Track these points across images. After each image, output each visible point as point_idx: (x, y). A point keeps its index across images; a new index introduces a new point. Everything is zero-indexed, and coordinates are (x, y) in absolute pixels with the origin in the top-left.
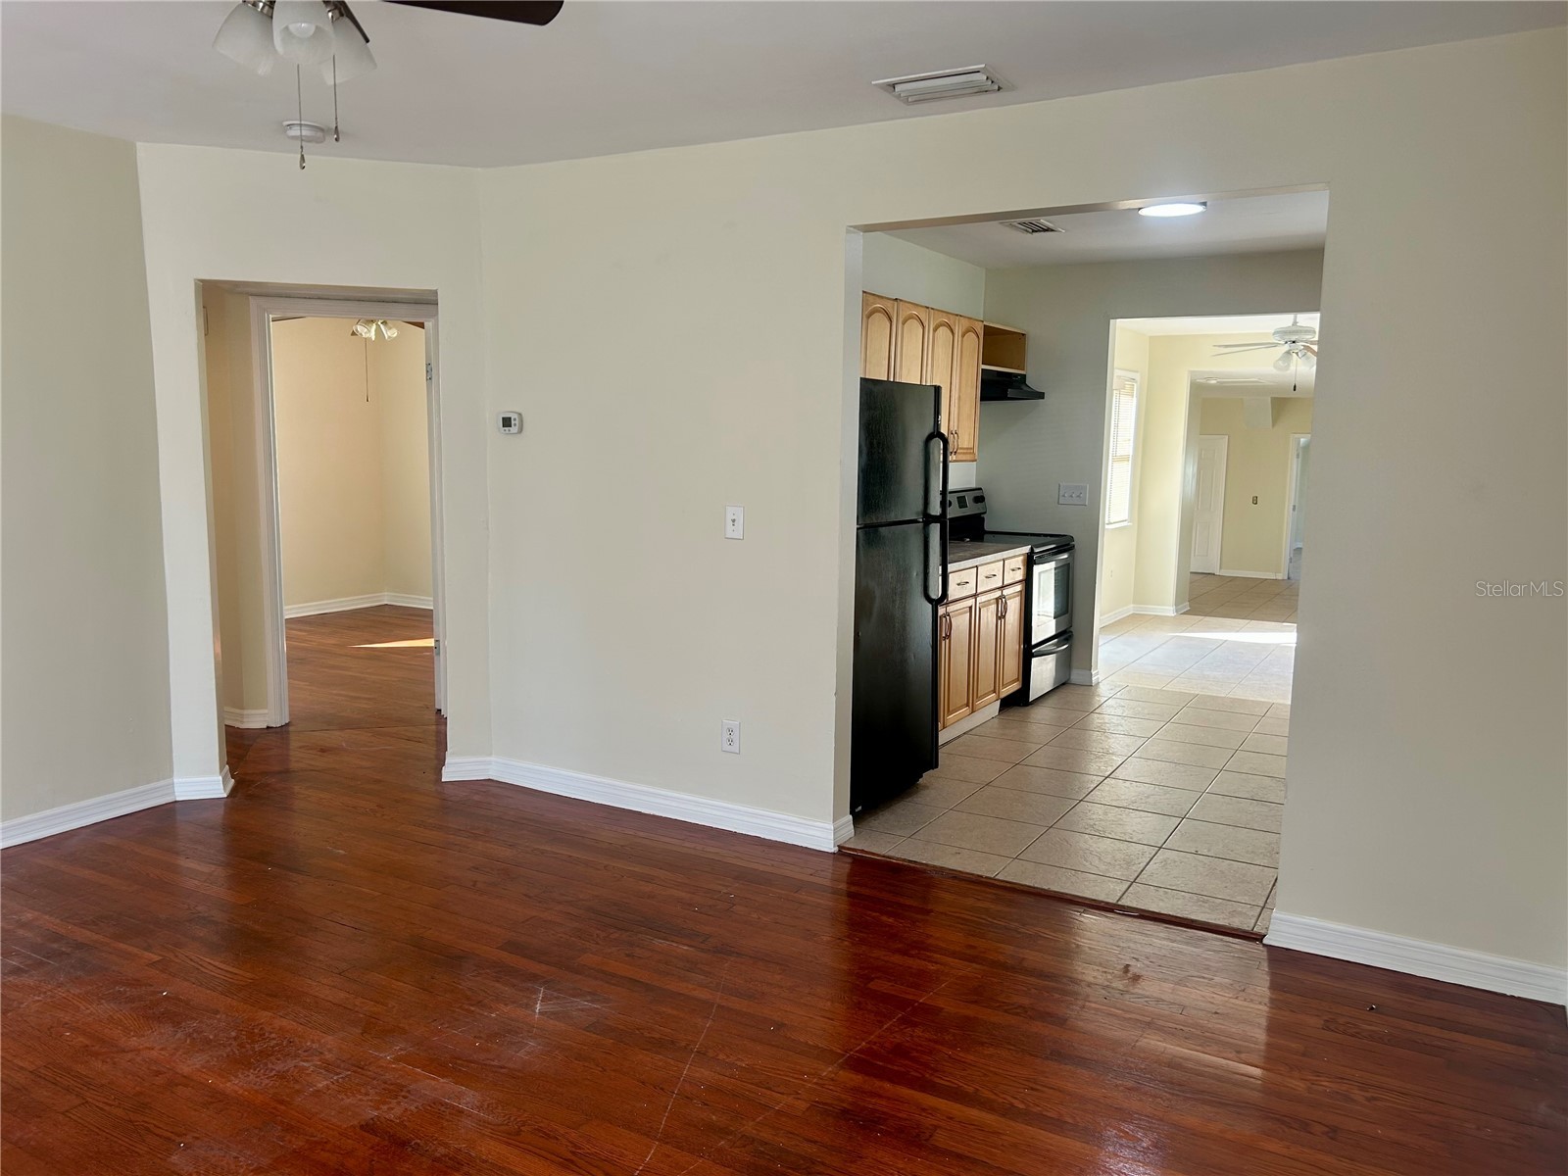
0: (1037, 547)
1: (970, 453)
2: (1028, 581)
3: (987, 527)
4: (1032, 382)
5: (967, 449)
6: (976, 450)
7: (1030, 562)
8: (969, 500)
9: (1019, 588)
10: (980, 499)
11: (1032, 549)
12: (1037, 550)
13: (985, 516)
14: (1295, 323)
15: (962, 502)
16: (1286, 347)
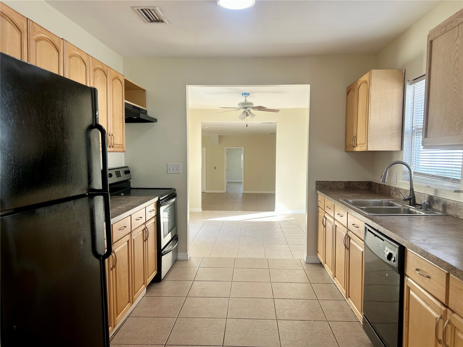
0: (161, 197)
1: (121, 147)
2: (158, 217)
3: (132, 186)
4: (151, 114)
5: (120, 145)
6: (124, 146)
7: (158, 205)
8: (122, 172)
9: (153, 220)
10: (127, 172)
11: (159, 198)
12: (161, 199)
13: (130, 180)
14: (246, 101)
15: (118, 174)
16: (243, 110)
